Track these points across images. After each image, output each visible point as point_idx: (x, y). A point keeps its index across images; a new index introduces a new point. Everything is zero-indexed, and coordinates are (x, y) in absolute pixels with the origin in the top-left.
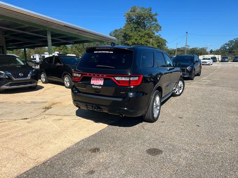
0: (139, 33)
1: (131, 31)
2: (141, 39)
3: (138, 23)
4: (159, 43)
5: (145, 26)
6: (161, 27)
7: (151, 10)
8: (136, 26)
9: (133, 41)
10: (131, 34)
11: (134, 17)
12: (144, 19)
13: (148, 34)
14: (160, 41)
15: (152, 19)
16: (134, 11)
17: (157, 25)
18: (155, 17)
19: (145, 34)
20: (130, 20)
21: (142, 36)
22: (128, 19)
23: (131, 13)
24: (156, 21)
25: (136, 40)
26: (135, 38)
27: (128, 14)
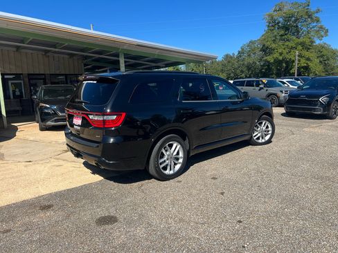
0: (287, 43)
1: (274, 40)
2: (290, 52)
3: (286, 28)
4: (322, 56)
5: (298, 32)
6: (327, 31)
7: (308, 5)
8: (282, 32)
9: (276, 55)
10: (273, 46)
11: (281, 19)
12: (296, 20)
13: (303, 44)
14: (325, 52)
15: (312, 18)
16: (280, 10)
17: (321, 27)
18: (316, 15)
19: (298, 44)
20: (273, 24)
21: (292, 48)
22: (270, 23)
23: (275, 13)
24: (318, 21)
25: (281, 54)
26: (280, 51)
27: (269, 15)
